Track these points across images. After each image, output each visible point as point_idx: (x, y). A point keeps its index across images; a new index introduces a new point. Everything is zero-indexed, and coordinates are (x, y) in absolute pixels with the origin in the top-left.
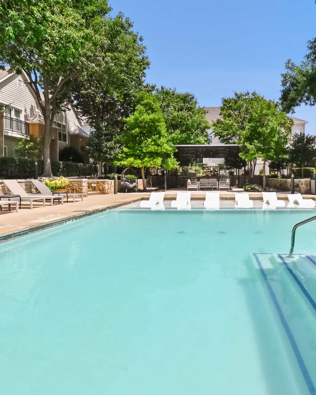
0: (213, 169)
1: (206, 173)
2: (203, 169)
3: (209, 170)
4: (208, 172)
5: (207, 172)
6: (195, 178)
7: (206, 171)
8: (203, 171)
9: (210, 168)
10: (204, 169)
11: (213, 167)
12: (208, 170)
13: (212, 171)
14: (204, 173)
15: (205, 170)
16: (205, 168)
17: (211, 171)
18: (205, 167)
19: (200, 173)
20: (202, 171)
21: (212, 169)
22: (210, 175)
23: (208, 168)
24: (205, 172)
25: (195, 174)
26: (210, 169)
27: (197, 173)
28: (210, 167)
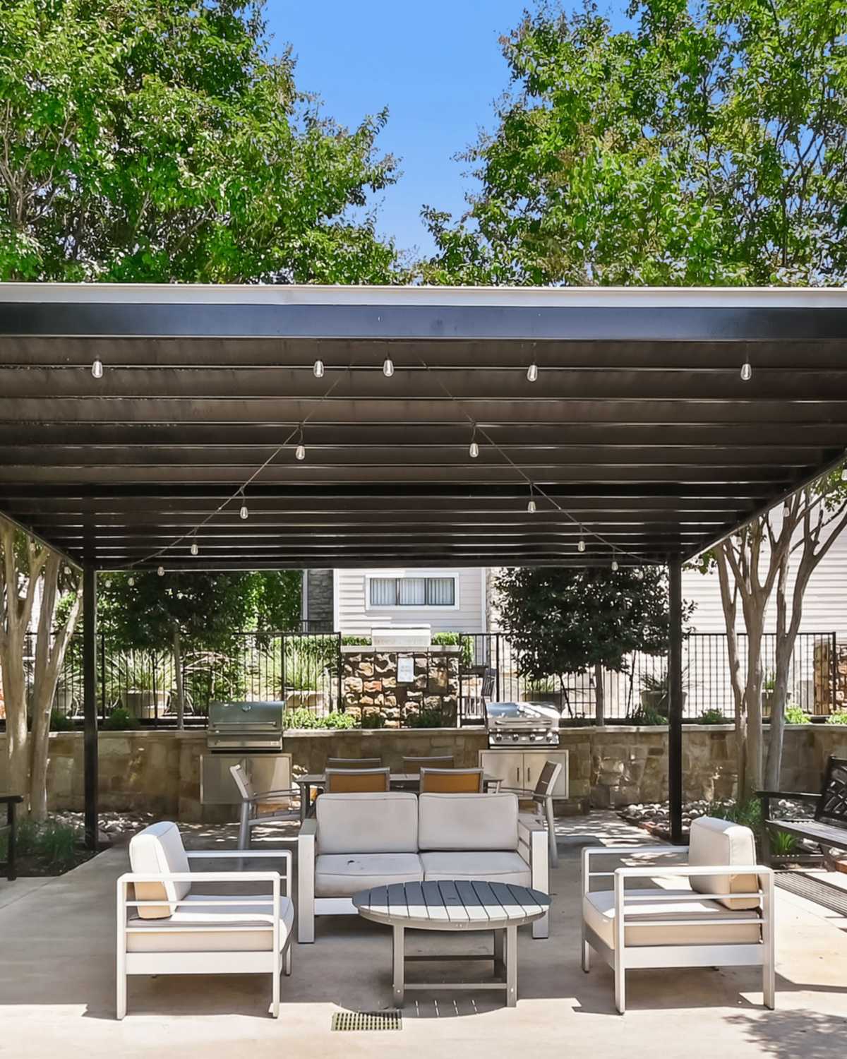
0: (417, 670)
1: (362, 706)
2: (340, 672)
3: (388, 683)
4: (381, 697)
5: (373, 695)
6: (275, 751)
7: (359, 689)
8: (339, 685)
9: (391, 665)
10: (348, 674)
11: (415, 656)
12: (377, 676)
13: (411, 686)
14: (342, 705)
15: (356, 682)
16: (355, 665)
17: (401, 692)
18: (355, 655)
19: (312, 701)
20: (327, 687)
21: (407, 675)
22: (390, 717)
23: (377, 662)
24: (357, 695)
25: (273, 714)
26: (393, 674)
27: (296, 702)
28: (394, 657)
